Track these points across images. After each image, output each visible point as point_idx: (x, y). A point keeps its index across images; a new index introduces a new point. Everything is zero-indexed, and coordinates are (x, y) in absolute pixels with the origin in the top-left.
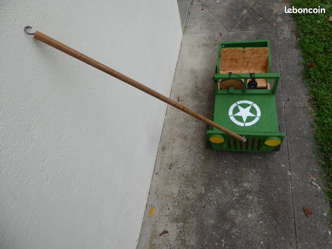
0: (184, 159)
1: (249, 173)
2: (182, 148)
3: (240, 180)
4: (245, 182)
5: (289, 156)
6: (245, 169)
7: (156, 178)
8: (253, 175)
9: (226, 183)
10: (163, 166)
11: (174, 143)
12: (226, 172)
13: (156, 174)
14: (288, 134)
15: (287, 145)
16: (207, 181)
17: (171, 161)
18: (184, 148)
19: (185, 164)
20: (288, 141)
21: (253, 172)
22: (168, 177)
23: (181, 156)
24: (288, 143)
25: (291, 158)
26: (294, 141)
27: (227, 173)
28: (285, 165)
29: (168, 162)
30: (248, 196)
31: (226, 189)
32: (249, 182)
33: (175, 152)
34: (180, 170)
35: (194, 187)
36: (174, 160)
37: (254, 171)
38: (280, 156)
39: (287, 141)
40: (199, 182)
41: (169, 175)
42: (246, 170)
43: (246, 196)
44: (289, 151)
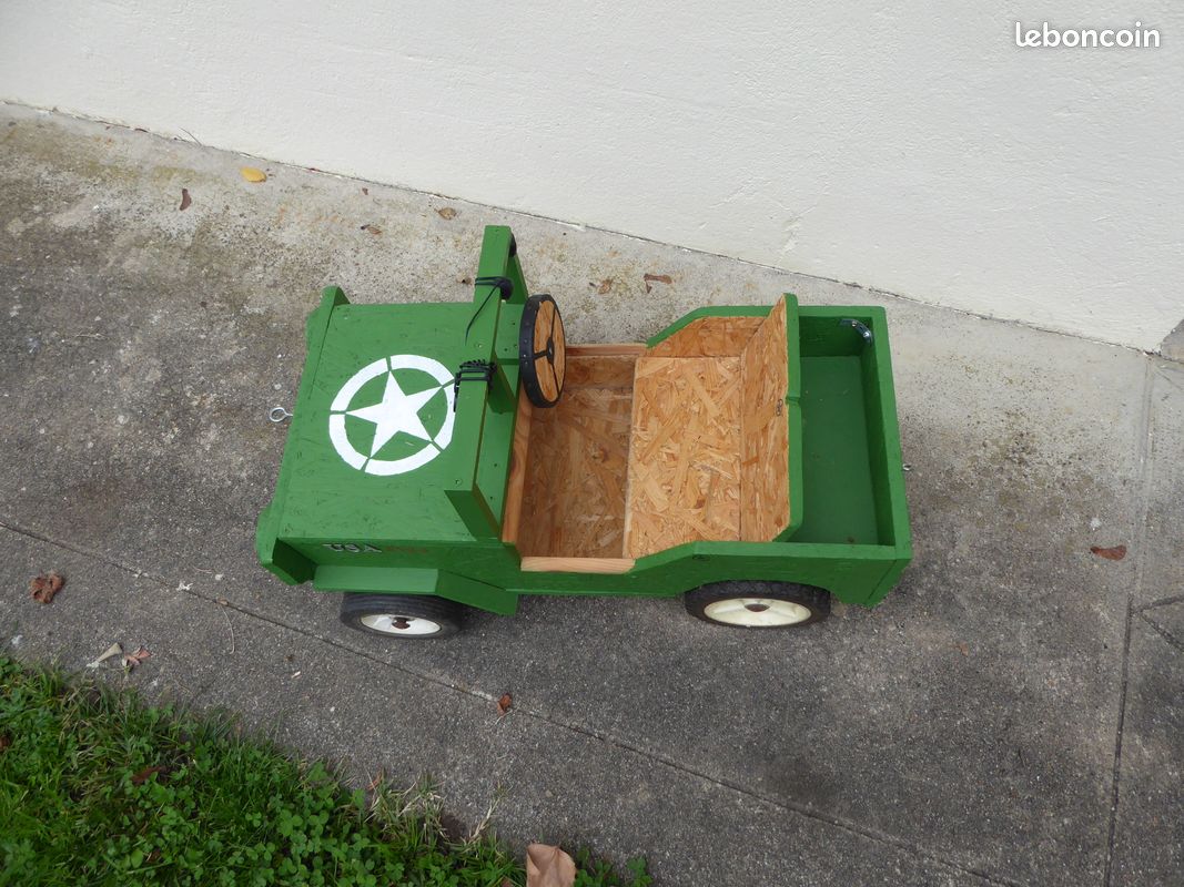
0: (382, 270)
1: (244, 456)
2: (427, 266)
3: (236, 421)
4: (221, 434)
5: (244, 611)
6: (263, 448)
7: (354, 188)
8: (233, 465)
9: (243, 379)
10: (386, 208)
11: (456, 246)
12: (278, 387)
13: (365, 191)
14: (330, 647)
15: (288, 623)
16: (275, 325)
17: (390, 232)
18: (421, 273)
19: (363, 270)
20: (301, 635)
21: (241, 468)
22: (339, 220)
23: (398, 262)
24: (291, 632)
25: (231, 616)
26: (291, 658)
27: (273, 387)
28: (219, 583)
29: (391, 224)
30: (176, 430)
31: (227, 374)
32: (216, 446)
33: (418, 245)
34: (349, 253)
35: (275, 285)
36: (392, 240)
37: (244, 475)
38: (256, 581)
39: (301, 631)
40: (284, 300)
41: (345, 223)
42: (257, 448)
43: (178, 425)
44: (262, 622)
